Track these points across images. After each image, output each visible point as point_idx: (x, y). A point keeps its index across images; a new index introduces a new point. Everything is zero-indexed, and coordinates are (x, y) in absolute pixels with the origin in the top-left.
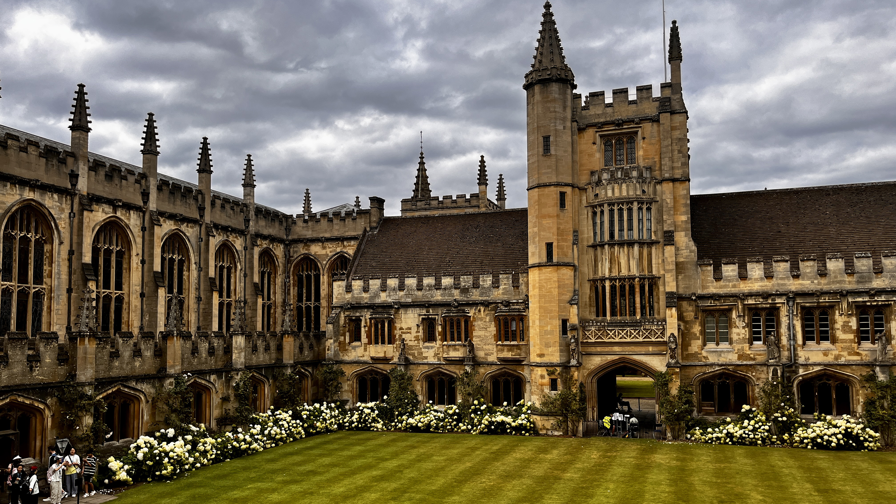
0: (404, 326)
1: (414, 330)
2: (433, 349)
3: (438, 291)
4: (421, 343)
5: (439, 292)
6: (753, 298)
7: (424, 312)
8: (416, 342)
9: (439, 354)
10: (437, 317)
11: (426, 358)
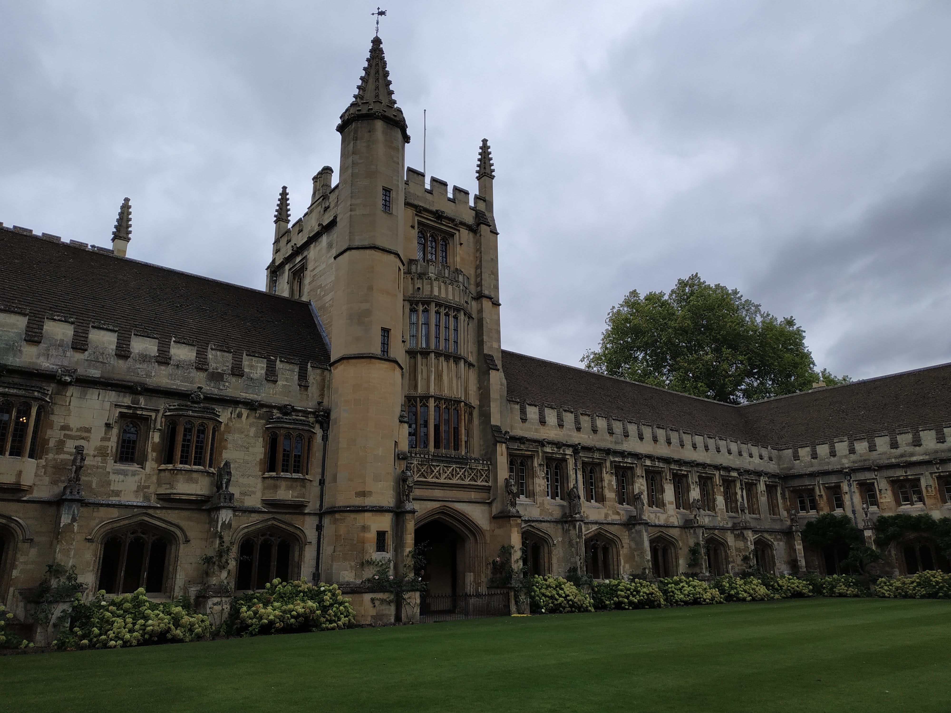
0: (74, 422)
1: (97, 433)
2: (137, 478)
3: (163, 368)
4: (110, 461)
5: (164, 370)
6: (550, 446)
7: (127, 400)
8: (99, 459)
9: (148, 487)
10: (153, 415)
11: (117, 493)
